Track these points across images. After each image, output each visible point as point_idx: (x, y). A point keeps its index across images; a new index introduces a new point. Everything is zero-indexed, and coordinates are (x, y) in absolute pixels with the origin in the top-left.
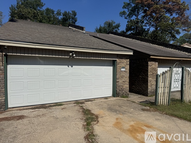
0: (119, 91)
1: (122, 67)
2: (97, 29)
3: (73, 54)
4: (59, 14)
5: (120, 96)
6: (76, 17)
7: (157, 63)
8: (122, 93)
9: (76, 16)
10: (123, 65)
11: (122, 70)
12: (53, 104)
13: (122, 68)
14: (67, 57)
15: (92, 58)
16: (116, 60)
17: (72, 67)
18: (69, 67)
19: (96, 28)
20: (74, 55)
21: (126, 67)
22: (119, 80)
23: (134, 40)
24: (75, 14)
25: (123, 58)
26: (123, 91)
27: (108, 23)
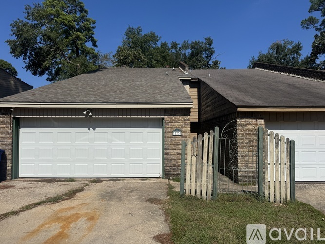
0: (169, 168)
1: (174, 129)
2: (253, 59)
3: (88, 113)
4: (185, 47)
5: (171, 178)
6: (212, 47)
7: (262, 121)
8: (176, 173)
9: (212, 45)
10: (177, 126)
11: (175, 133)
12: (64, 179)
13: (176, 130)
14: (82, 117)
15: (120, 117)
16: (163, 118)
17: (94, 130)
18: (89, 130)
19: (251, 59)
20: (90, 114)
21: (183, 129)
22: (169, 151)
23: (291, 75)
24: (210, 42)
25: (177, 114)
26: (178, 169)
27: (276, 47)
